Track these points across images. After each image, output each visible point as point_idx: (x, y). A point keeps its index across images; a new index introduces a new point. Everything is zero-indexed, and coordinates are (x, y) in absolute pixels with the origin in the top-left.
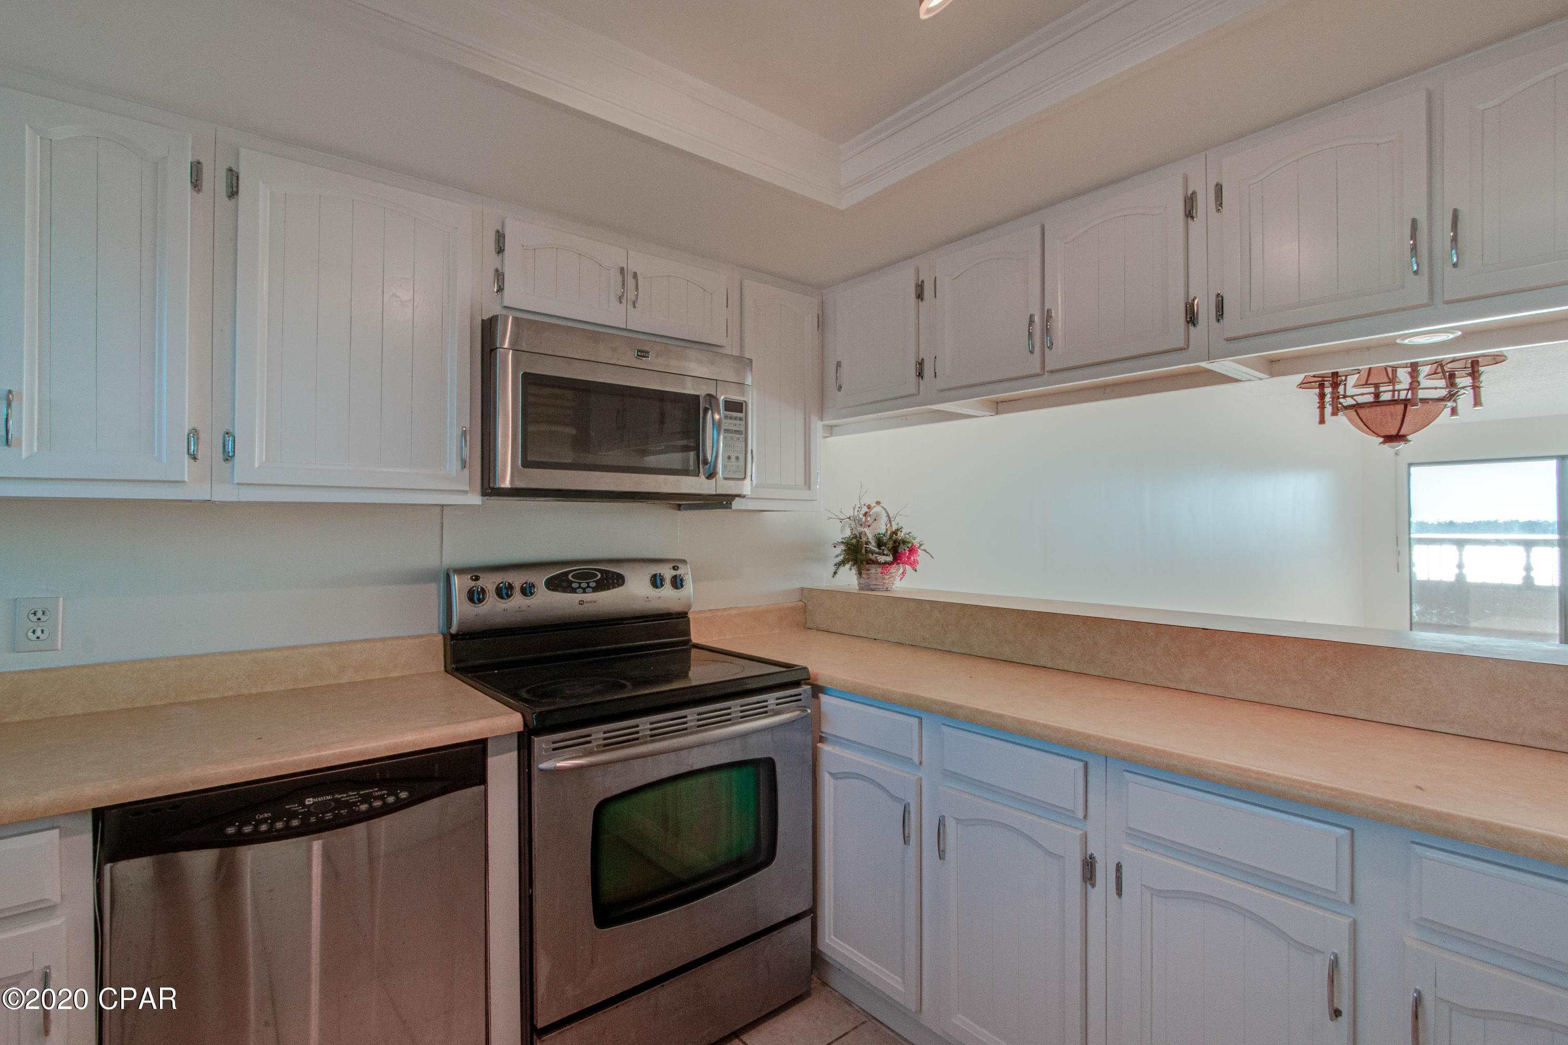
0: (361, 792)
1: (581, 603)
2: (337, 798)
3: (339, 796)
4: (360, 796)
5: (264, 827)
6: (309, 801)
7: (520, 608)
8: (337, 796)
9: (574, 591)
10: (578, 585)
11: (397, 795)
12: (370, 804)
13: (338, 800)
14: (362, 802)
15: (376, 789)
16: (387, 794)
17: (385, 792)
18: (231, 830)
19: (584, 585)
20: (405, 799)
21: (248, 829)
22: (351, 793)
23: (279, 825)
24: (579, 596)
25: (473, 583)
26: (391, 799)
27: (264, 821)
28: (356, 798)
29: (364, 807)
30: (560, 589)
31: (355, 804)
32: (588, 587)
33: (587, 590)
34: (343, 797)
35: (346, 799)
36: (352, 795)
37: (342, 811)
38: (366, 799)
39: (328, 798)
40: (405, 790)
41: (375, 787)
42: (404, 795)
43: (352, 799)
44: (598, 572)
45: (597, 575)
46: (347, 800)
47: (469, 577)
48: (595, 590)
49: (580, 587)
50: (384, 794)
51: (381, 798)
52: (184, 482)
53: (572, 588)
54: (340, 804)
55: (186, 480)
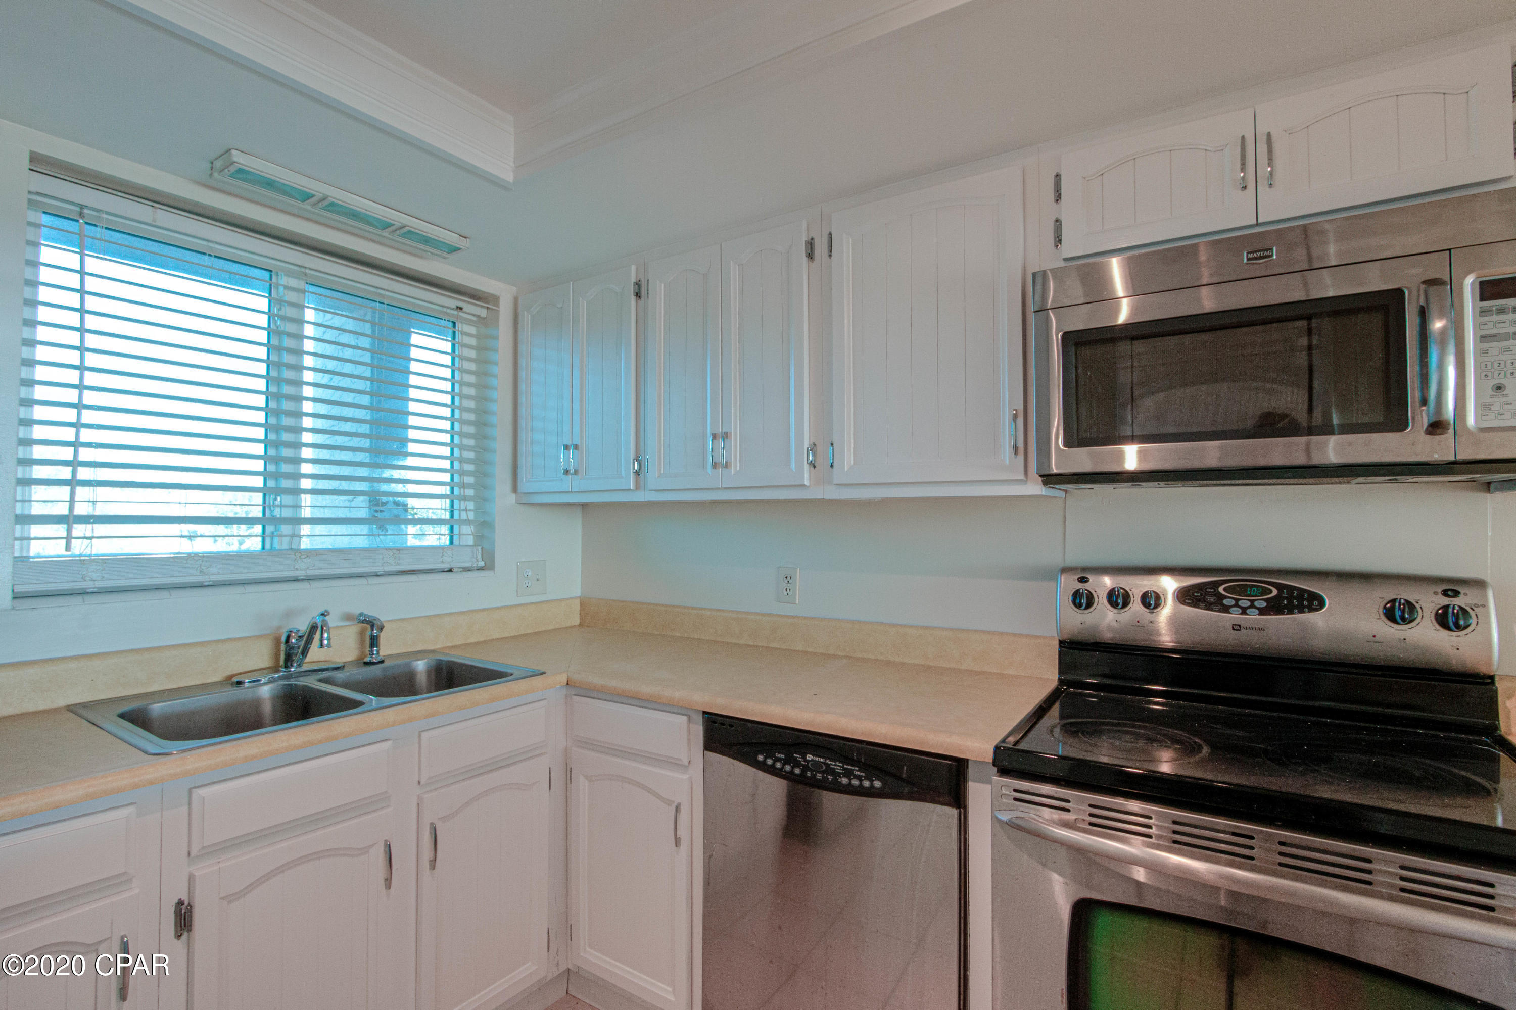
0: (845, 766)
1: (1236, 627)
2: (827, 763)
3: (830, 762)
4: (844, 769)
5: (778, 765)
6: (809, 757)
7: (1138, 622)
8: (828, 761)
9: (1226, 609)
10: (1233, 602)
11: (872, 781)
12: (850, 780)
13: (828, 765)
14: (845, 776)
15: (857, 768)
16: (864, 777)
17: (863, 774)
18: (760, 758)
19: (1245, 603)
20: (877, 789)
21: (770, 762)
22: (838, 763)
23: (788, 768)
24: (1235, 616)
25: (1079, 586)
26: (866, 784)
27: (779, 760)
28: (841, 770)
29: (845, 781)
30: (1202, 605)
31: (839, 774)
32: (1252, 606)
33: (1248, 611)
34: (832, 764)
35: (833, 767)
36: (838, 766)
37: (829, 777)
38: (848, 774)
39: (822, 760)
40: (880, 781)
41: (857, 767)
42: (877, 784)
43: (837, 769)
44: (1274, 587)
45: (1271, 592)
46: (834, 769)
47: (1076, 577)
48: (1262, 612)
49: (1236, 605)
50: (862, 776)
51: (859, 778)
52: (804, 486)
53: (1223, 605)
54: (829, 770)
55: (807, 483)
